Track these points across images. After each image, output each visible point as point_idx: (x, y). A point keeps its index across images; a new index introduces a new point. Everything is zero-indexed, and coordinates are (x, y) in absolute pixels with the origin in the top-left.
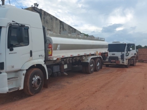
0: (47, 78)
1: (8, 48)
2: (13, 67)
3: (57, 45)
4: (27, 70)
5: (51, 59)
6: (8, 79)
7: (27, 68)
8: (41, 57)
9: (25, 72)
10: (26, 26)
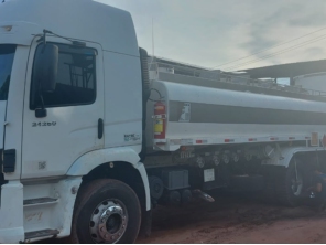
0: (148, 208)
1: (32, 108)
2: (42, 165)
3: (181, 105)
4: (84, 178)
6: (26, 202)
7: (86, 173)
8: (131, 141)
9: (77, 183)
10: (88, 45)
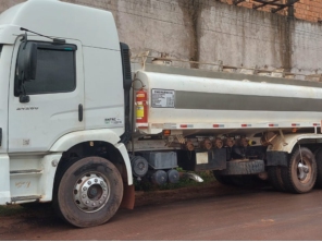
0: (130, 182)
4: (64, 153)
5: (146, 131)
6: (11, 172)
8: (111, 123)
9: (58, 157)
